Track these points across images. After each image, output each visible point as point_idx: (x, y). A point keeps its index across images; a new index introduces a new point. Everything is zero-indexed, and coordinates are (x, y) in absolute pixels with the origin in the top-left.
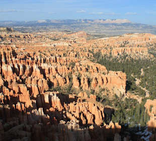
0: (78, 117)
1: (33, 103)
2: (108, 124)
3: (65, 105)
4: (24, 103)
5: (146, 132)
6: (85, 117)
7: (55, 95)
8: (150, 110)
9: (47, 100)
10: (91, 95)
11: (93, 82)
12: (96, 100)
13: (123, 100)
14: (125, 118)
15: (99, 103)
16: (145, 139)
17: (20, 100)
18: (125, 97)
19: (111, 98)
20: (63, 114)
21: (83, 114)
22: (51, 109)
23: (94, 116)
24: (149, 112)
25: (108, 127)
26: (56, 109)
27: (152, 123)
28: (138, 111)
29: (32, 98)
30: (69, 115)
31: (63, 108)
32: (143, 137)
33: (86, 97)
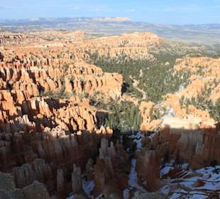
0: (68, 122)
1: (17, 110)
2: (99, 128)
3: (54, 110)
4: (9, 111)
5: (139, 135)
6: (75, 122)
7: (43, 101)
8: (144, 113)
9: (34, 107)
10: (84, 99)
11: (87, 85)
12: (90, 104)
13: (119, 102)
14: (119, 122)
15: (92, 107)
16: (138, 142)
17: (4, 107)
18: (121, 99)
19: (106, 101)
20: (51, 120)
21: (74, 120)
22: (39, 116)
23: (85, 121)
24: (142, 115)
25: (98, 132)
26: (44, 115)
27: (144, 126)
28: (132, 113)
29: (17, 105)
30: (58, 121)
31: (51, 114)
32: (135, 140)
33: (78, 101)
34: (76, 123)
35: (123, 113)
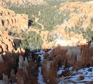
2: (16, 50)
5: (41, 52)
8: (44, 38)
10: (5, 32)
11: (6, 23)
12: (9, 34)
13: (27, 32)
14: (28, 45)
15: (11, 36)
16: (41, 56)
18: (28, 30)
19: (19, 32)
23: (7, 45)
24: (42, 39)
25: (16, 52)
27: (44, 46)
28: (36, 39)
32: (39, 55)
35: (30, 39)
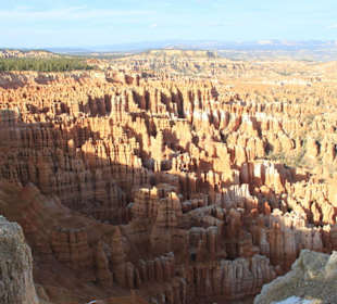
0: (307, 207)
1: (234, 175)
3: (287, 184)
4: (220, 174)
6: (319, 209)
7: (273, 167)
9: (257, 173)
17: (215, 168)
20: (281, 198)
21: (317, 205)
22: (263, 189)
26: (271, 189)
29: (234, 167)
30: (291, 203)
31: (282, 189)
33: (325, 175)
34: (320, 211)
